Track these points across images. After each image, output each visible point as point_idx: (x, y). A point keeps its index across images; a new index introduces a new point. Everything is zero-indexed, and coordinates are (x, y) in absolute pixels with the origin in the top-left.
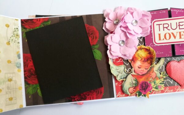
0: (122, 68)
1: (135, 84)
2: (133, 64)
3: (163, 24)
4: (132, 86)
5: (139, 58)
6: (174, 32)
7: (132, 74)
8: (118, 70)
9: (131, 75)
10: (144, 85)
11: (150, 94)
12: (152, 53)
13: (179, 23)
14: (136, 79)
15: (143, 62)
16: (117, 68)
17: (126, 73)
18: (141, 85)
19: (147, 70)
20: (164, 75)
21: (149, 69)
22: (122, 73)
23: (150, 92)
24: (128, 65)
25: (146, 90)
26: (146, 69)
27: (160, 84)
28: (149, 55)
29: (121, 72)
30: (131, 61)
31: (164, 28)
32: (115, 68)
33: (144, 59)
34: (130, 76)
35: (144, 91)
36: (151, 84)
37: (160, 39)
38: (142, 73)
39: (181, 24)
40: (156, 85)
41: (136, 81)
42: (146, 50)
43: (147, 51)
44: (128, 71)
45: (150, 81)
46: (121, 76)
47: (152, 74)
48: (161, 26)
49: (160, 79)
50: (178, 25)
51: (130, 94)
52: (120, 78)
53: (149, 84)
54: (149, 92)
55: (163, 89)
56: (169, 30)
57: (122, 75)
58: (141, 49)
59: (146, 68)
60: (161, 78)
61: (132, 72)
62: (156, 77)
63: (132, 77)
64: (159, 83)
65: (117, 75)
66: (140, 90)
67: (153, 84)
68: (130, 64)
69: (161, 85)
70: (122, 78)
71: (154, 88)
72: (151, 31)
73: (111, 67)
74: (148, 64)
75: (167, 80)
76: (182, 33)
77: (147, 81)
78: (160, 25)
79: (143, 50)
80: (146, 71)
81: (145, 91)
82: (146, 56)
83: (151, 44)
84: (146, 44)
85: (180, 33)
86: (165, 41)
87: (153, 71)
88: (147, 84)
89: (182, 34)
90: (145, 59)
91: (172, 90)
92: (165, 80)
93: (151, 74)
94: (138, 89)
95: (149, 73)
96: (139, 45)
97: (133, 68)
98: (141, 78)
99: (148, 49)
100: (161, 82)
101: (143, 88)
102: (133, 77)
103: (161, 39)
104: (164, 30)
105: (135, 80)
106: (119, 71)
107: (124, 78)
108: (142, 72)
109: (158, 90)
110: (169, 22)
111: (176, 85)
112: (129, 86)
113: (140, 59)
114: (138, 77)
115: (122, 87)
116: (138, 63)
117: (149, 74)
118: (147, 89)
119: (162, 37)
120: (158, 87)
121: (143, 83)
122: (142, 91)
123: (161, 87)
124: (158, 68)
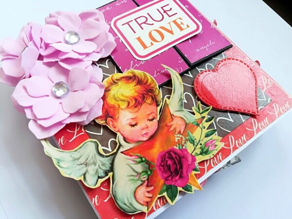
0: (88, 148)
1: (146, 172)
2: (113, 125)
3: (135, 20)
4: (140, 183)
5: (120, 103)
7: (121, 150)
8: (78, 159)
10: (170, 162)
11: (198, 176)
12: (145, 81)
13: (162, 8)
14: (141, 158)
15: (136, 107)
16: (76, 155)
17: (107, 157)
18: (161, 165)
19: (155, 121)
20: (201, 111)
21: (158, 117)
22: (95, 164)
23: (195, 170)
24: (101, 134)
25: (182, 172)
26: (152, 120)
27: (207, 136)
28: (138, 86)
29: (90, 160)
30: (106, 120)
31: (140, 25)
32: (71, 159)
33: (134, 102)
34: (120, 157)
35: (177, 178)
36: (186, 150)
37: (145, 47)
38: (146, 134)
40: (199, 146)
41: (142, 161)
42: (128, 79)
43: (130, 81)
44: (110, 150)
45: (179, 142)
46: (97, 171)
48: (134, 25)
49: (198, 125)
50: (162, 11)
51: (144, 209)
52: (97, 177)
53: (179, 152)
54: (194, 172)
55: (221, 145)
56: (153, 24)
57: (97, 167)
58: (114, 82)
59: (150, 117)
60: (201, 122)
61: (120, 145)
62: (186, 125)
63: (128, 157)
64: (203, 135)
65: (84, 175)
66: (166, 179)
67: (190, 148)
68: (105, 128)
69: (209, 138)
70: (102, 174)
71: (198, 155)
72: (117, 40)
73: (55, 162)
74: (149, 106)
75: (217, 120)
76: (179, 22)
77: (170, 148)
78: (130, 23)
79: (120, 83)
81: (181, 177)
82: (136, 92)
83: (132, 65)
85: (175, 22)
86: (157, 46)
87: (172, 115)
88: (176, 153)
89: (179, 23)
90: (136, 100)
91: (244, 137)
92: (213, 121)
93: (171, 126)
95: (162, 125)
96: (105, 77)
97: (119, 134)
98: (151, 147)
99: (131, 75)
100: (205, 131)
101: (172, 169)
102: (131, 156)
103: (147, 46)
104: (142, 29)
105: (139, 160)
106: (82, 160)
107: (106, 173)
108: (144, 132)
109: (211, 156)
110: (144, 13)
111: (243, 121)
113: (123, 105)
114: (142, 148)
115: (113, 201)
117: (166, 128)
118: (181, 167)
119: (147, 41)
120: (206, 148)
121: (165, 158)
122: (174, 180)
123: (213, 142)
124: (180, 103)
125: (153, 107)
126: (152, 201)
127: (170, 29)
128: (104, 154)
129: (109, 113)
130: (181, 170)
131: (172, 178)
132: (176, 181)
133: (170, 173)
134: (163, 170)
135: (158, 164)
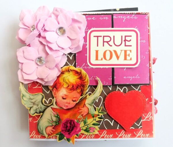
0: (39, 97)
1: (56, 122)
2: (55, 93)
3: (104, 37)
4: (51, 125)
5: (65, 83)
6: (118, 49)
7: (52, 106)
8: (32, 99)
9: (51, 108)
10: (69, 125)
11: (76, 138)
12: (84, 79)
13: (125, 36)
14: (58, 115)
15: (71, 90)
16: (32, 97)
17: (44, 105)
18: (64, 123)
19: (75, 103)
20: (100, 111)
21: (78, 101)
22: (38, 105)
23: (77, 135)
24: (48, 93)
25: (71, 132)
26: (74, 101)
27: (94, 124)
28: (79, 80)
29: (36, 103)
30: (53, 88)
31: (104, 42)
32: (29, 98)
33: (71, 87)
34: (49, 110)
36: (79, 125)
37: (97, 59)
38: (67, 106)
39: (127, 38)
40: (86, 127)
41: (57, 117)
42: (76, 73)
43: (77, 74)
44: (48, 102)
45: (79, 119)
46: (37, 109)
47: (82, 108)
49: (93, 117)
50: (124, 39)
51: (47, 136)
52: (35, 112)
53: (76, 124)
54: (76, 136)
55: (97, 133)
56: (111, 46)
57: (38, 107)
58: (68, 71)
59: (74, 99)
60: (96, 117)
61: (52, 104)
62: (88, 113)
63: (53, 111)
64: (92, 123)
65: (31, 108)
66: (62, 131)
67: (82, 124)
68: (51, 92)
69: (94, 126)
70: (38, 111)
71: (83, 130)
73: (22, 95)
74: (77, 93)
75: (105, 120)
76: (128, 52)
77: (73, 119)
78: (99, 37)
79: (71, 73)
80: (73, 104)
81: (69, 134)
82: (76, 82)
83: (83, 66)
84: (76, 64)
85: (125, 51)
86: (104, 62)
87: (85, 104)
88: (74, 123)
89: (128, 54)
90: (73, 86)
91: (111, 136)
92: (102, 120)
93: (81, 110)
94: (60, 130)
95: (77, 106)
97: (55, 99)
98: (65, 113)
99: (79, 71)
100: (94, 122)
101: (68, 128)
102: (54, 111)
103: (99, 59)
104: (103, 46)
105: (56, 115)
106: (33, 101)
107: (40, 112)
108: (67, 105)
109: (89, 134)
110: (111, 34)
111: (118, 128)
112: (47, 124)
113: (65, 86)
114: (60, 111)
116: (63, 92)
117: (78, 109)
118: (72, 130)
120: (89, 130)
121: (68, 122)
122: (65, 133)
123: (94, 129)
124: (93, 101)
125: (78, 95)
126: (51, 135)
127: (119, 55)
128: (44, 103)
129: (57, 85)
130: (71, 131)
131: (65, 132)
132: (66, 134)
133: (65, 129)
134: (63, 126)
135: (63, 123)
